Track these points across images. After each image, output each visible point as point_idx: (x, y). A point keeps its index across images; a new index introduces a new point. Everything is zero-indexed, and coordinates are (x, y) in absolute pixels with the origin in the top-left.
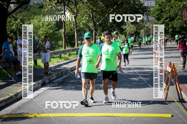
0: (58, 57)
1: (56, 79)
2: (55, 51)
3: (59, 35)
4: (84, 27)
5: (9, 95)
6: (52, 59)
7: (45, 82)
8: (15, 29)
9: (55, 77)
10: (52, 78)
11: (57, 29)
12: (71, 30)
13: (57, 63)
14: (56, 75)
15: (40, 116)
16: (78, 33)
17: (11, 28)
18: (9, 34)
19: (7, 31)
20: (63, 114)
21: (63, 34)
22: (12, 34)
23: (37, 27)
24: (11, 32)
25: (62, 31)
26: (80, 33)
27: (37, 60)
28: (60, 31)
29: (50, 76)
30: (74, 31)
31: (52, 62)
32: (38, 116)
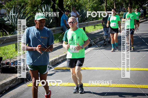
0: (101, 25)
1: (99, 41)
2: (98, 20)
3: (102, 8)
4: (121, 1)
5: (65, 53)
6: (96, 27)
7: (91, 44)
8: (69, 4)
9: (98, 40)
10: (97, 41)
11: (100, 3)
12: (111, 4)
13: (100, 30)
14: (99, 39)
15: (88, 69)
16: (116, 6)
17: (66, 3)
18: (65, 8)
19: (64, 5)
20: (105, 68)
21: (105, 7)
22: (67, 8)
23: (85, 2)
24: (67, 6)
25: (104, 5)
26: (118, 6)
27: (86, 27)
28: (103, 5)
29: (95, 40)
30: (114, 5)
31: (96, 29)
32: (86, 68)
